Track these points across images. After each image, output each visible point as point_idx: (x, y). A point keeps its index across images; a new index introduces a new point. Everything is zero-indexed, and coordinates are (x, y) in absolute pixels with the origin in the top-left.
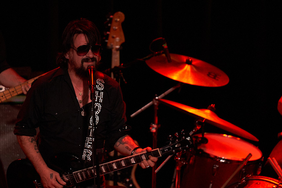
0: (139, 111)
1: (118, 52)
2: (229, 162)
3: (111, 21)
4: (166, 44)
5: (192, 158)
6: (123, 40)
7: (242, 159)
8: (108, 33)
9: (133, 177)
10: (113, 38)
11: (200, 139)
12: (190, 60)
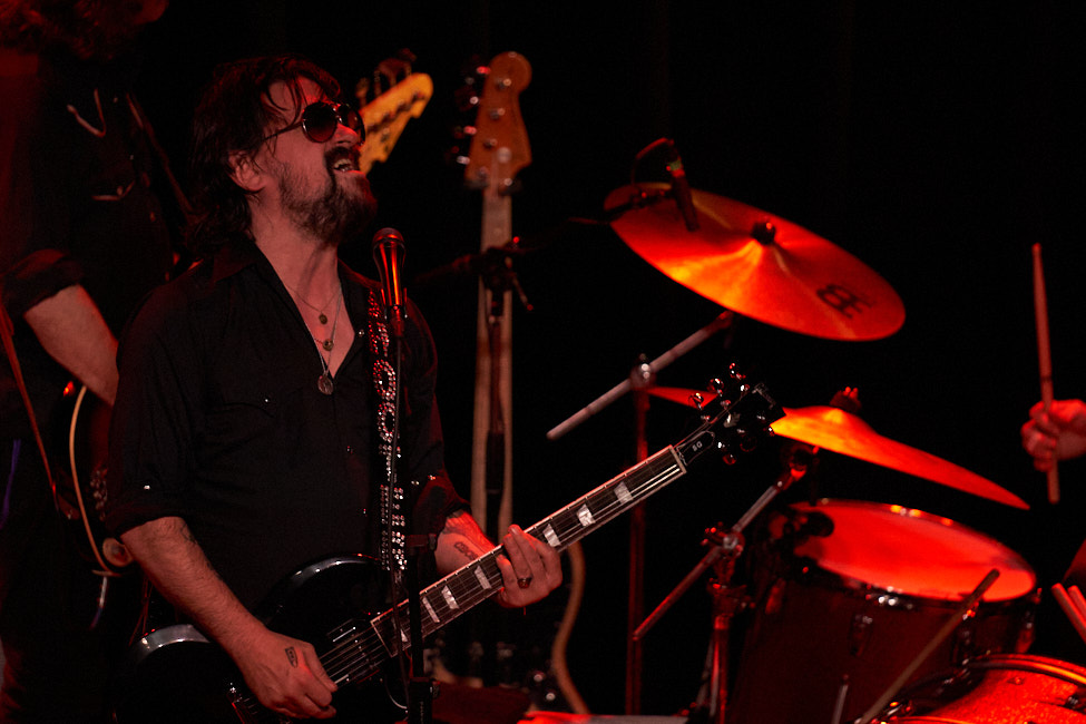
0: (582, 413)
1: (507, 202)
2: (910, 606)
3: (480, 86)
4: (679, 160)
5: (775, 590)
6: (526, 158)
7: (960, 594)
8: (471, 130)
9: (558, 665)
10: (488, 148)
11: (804, 520)
12: (769, 226)
